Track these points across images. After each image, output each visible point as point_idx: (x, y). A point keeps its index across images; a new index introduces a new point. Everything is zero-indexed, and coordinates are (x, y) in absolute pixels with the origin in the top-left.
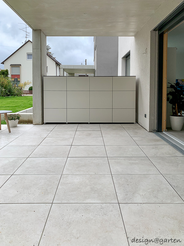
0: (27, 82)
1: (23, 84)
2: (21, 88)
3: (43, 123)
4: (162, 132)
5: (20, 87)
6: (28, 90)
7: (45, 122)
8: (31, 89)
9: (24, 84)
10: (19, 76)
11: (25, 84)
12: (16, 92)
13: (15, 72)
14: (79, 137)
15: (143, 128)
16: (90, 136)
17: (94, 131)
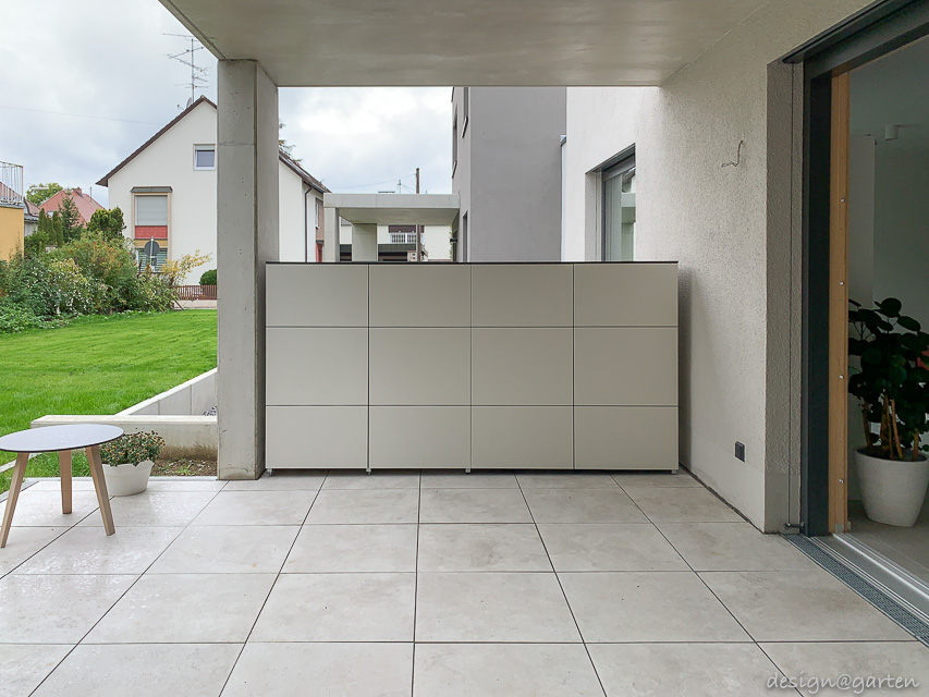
0: (193, 255)
1: (180, 263)
2: (172, 280)
3: (261, 472)
4: (830, 534)
5: (167, 277)
6: (197, 282)
8: (209, 281)
9: (183, 264)
10: (162, 231)
11: (187, 264)
12: (152, 296)
13: (151, 214)
14: (441, 568)
15: (727, 503)
16: (494, 568)
17: (504, 529)
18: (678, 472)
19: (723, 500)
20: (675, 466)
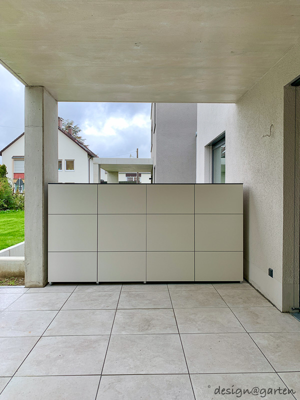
3: (46, 284)
7: (50, 280)
12: (19, 203)
13: (20, 168)
14: (123, 333)
15: (265, 297)
16: (149, 332)
17: (157, 312)
18: (243, 282)
19: (263, 296)
20: (241, 279)
